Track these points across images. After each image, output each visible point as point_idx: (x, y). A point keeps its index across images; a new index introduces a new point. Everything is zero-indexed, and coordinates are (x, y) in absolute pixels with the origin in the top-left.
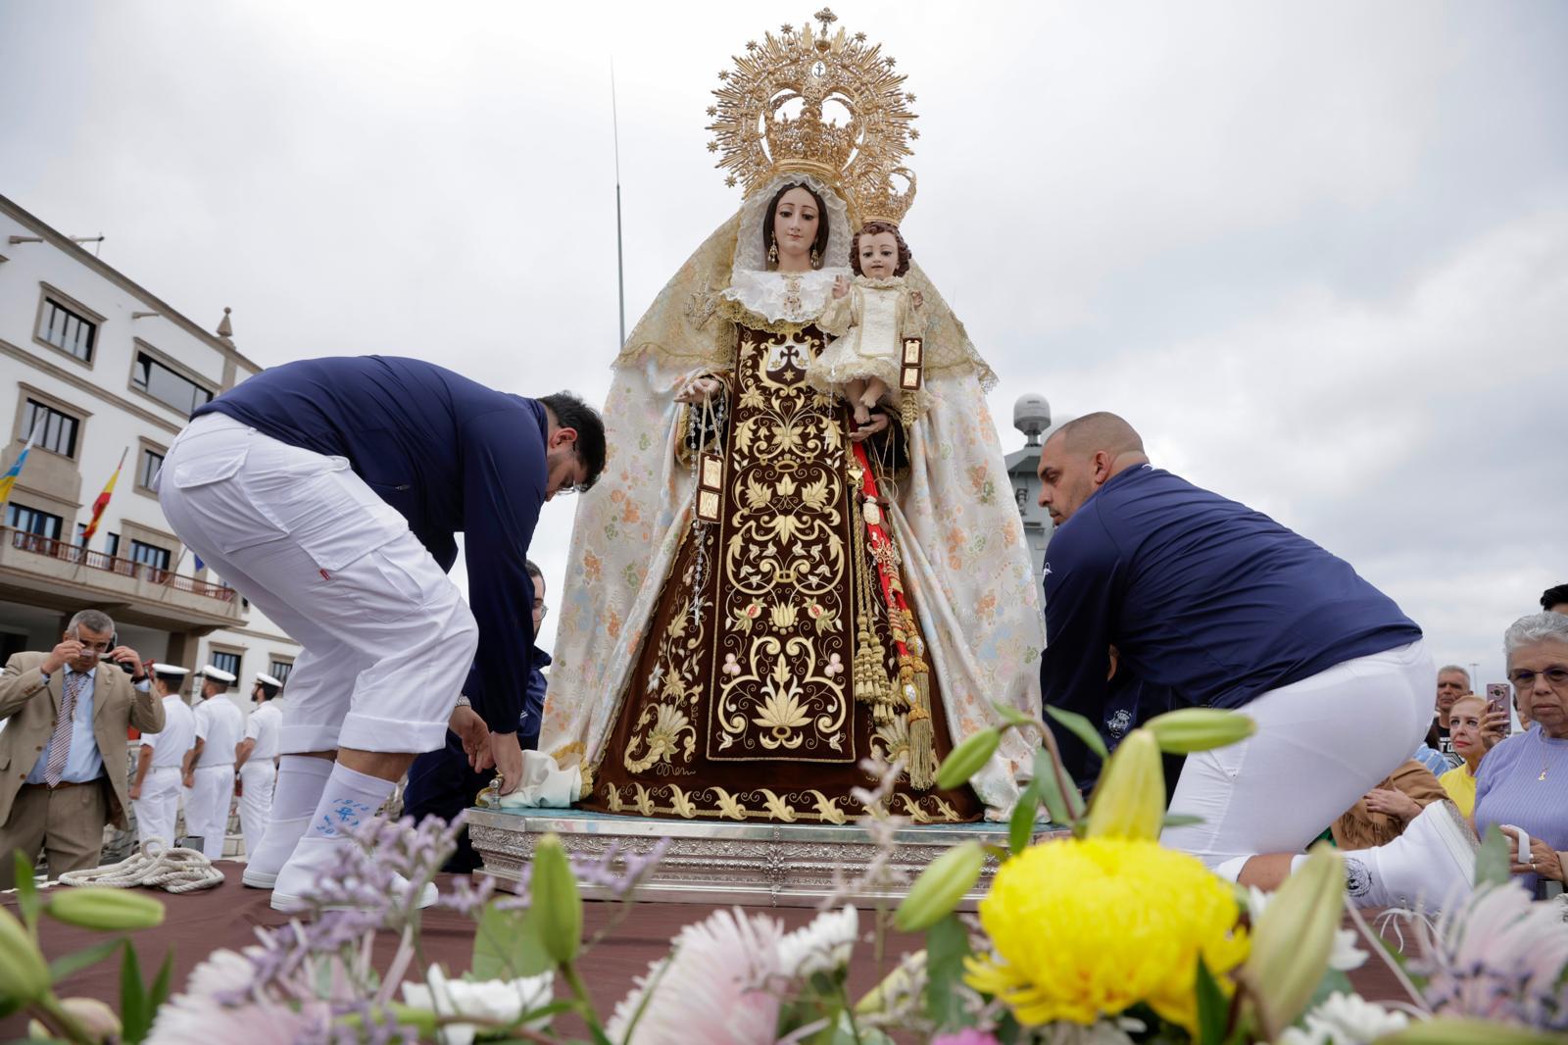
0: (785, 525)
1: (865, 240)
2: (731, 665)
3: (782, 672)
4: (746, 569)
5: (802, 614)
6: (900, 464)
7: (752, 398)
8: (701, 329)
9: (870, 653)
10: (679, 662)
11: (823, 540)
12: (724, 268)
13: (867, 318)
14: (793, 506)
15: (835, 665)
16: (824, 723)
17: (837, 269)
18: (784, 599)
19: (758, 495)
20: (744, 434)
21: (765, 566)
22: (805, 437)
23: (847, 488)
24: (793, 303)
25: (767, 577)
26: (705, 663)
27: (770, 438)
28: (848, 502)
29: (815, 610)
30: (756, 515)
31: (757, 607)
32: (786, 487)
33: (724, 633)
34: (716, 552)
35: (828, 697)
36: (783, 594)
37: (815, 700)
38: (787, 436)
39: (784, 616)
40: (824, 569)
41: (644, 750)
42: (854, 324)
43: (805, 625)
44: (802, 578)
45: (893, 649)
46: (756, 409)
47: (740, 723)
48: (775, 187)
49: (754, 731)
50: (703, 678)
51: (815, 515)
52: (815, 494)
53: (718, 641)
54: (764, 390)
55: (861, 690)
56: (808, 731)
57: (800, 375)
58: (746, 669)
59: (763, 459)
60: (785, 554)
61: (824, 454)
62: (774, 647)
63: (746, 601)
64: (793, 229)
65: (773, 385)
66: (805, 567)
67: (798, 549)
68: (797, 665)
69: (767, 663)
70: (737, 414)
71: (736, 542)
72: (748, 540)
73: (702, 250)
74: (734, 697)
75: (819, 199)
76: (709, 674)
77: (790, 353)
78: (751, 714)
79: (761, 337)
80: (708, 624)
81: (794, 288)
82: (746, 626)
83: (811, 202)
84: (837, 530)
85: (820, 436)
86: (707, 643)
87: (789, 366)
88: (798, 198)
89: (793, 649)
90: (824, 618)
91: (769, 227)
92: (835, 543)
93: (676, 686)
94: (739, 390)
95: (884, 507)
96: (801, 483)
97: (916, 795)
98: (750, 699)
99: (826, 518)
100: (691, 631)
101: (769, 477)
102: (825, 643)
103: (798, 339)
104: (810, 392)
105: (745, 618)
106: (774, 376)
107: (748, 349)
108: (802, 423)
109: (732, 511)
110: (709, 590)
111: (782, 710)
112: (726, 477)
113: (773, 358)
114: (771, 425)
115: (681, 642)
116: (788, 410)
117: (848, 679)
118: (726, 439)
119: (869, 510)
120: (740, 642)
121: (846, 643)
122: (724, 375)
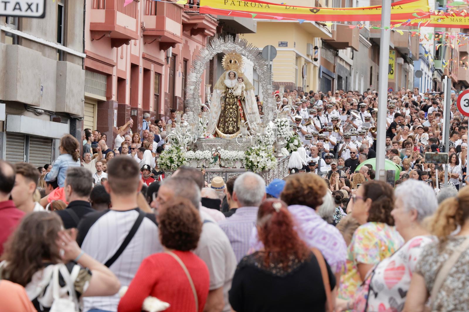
0: (231, 110)
1: (239, 79)
2: (226, 124)
3: (231, 125)
4: (227, 115)
5: (233, 119)
7: (228, 96)
10: (222, 123)
11: (235, 112)
12: (224, 78)
13: (239, 87)
14: (232, 108)
15: (235, 124)
16: (234, 129)
17: (236, 80)
19: (229, 107)
20: (227, 100)
21: (229, 114)
23: (237, 106)
24: (232, 85)
25: (229, 116)
26: (224, 124)
29: (234, 119)
30: (228, 109)
31: (228, 119)
32: (231, 106)
34: (225, 112)
35: (235, 127)
36: (231, 117)
37: (234, 127)
38: (231, 100)
39: (231, 119)
42: (237, 88)
43: (233, 120)
46: (228, 97)
47: (227, 129)
48: (229, 72)
49: (228, 130)
52: (234, 107)
53: (225, 122)
56: (233, 130)
57: (232, 93)
59: (229, 103)
60: (231, 113)
61: (235, 102)
62: (230, 122)
63: (228, 118)
64: (232, 76)
65: (230, 94)
66: (233, 115)
67: (232, 113)
68: (232, 124)
69: (229, 124)
70: (227, 98)
71: (227, 112)
74: (226, 127)
76: (224, 125)
77: (231, 91)
78: (228, 129)
81: (232, 82)
82: (228, 120)
83: (233, 73)
84: (236, 111)
85: (234, 100)
89: (232, 123)
90: (235, 120)
91: (229, 75)
92: (236, 112)
93: (222, 126)
94: (226, 95)
96: (233, 106)
98: (228, 127)
99: (235, 109)
100: (223, 121)
101: (230, 105)
102: (234, 122)
103: (232, 89)
104: (233, 96)
105: (227, 120)
106: (230, 93)
107: (227, 90)
108: (233, 99)
109: (226, 109)
110: (224, 117)
111: (231, 128)
112: (226, 105)
113: (230, 91)
114: (230, 99)
115: (222, 121)
116: (231, 97)
117: (237, 125)
118: (225, 101)
119: (240, 107)
120: (227, 122)
121: (237, 122)
122: (225, 93)
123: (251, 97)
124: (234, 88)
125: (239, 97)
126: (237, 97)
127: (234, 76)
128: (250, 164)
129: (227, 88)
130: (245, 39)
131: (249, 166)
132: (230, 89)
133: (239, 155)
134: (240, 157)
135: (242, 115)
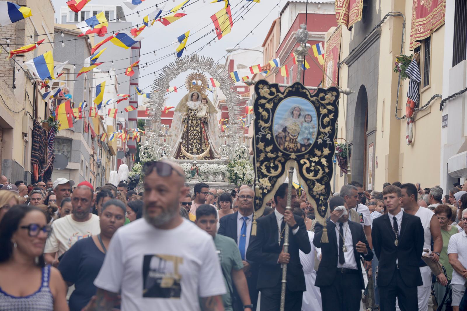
0: (195, 132)
1: (203, 100)
2: (190, 146)
3: (195, 147)
4: (191, 137)
5: (197, 141)
6: (207, 123)
7: (191, 118)
8: (184, 107)
9: (204, 145)
10: (185, 146)
11: (198, 134)
12: (187, 100)
13: (203, 109)
14: (195, 130)
15: (200, 146)
16: (199, 151)
18: (195, 140)
19: (192, 129)
20: (190, 122)
21: (193, 136)
22: (196, 122)
23: (201, 128)
24: (195, 106)
25: (193, 138)
26: (187, 146)
27: (193, 122)
28: (201, 129)
29: (198, 141)
30: (192, 131)
31: (192, 141)
32: (195, 128)
33: (189, 143)
34: (188, 135)
36: (195, 139)
37: (198, 149)
38: (195, 122)
39: (195, 141)
40: (198, 137)
41: (182, 154)
42: (201, 109)
43: (197, 142)
44: (196, 138)
45: (205, 144)
46: (191, 119)
47: (191, 151)
48: (192, 93)
49: (192, 152)
50: (187, 147)
51: (198, 131)
52: (198, 129)
54: (192, 117)
55: (203, 148)
56: (197, 152)
57: (196, 115)
58: (191, 147)
59: (192, 125)
60: (195, 135)
61: (198, 124)
62: (194, 144)
63: (191, 140)
64: (195, 97)
66: (197, 136)
67: (196, 135)
68: (196, 146)
69: (193, 146)
70: (189, 120)
71: (190, 134)
72: (191, 134)
73: (184, 98)
74: (190, 149)
75: (198, 94)
76: (188, 147)
77: (195, 112)
78: (192, 151)
79: (191, 110)
80: (187, 142)
81: (195, 104)
83: (197, 94)
84: (200, 132)
85: (198, 122)
86: (187, 144)
87: (195, 114)
88: (195, 94)
90: (199, 142)
91: (192, 96)
92: (200, 134)
94: (189, 117)
95: (205, 129)
96: (196, 128)
97: (207, 158)
98: (192, 149)
99: (199, 131)
101: (193, 127)
102: (199, 144)
103: (196, 111)
104: (197, 117)
105: (191, 142)
106: (193, 115)
107: (190, 111)
108: (196, 121)
109: (189, 130)
110: (187, 139)
111: (195, 150)
112: (188, 127)
113: (193, 113)
114: (193, 121)
115: (185, 144)
116: (195, 119)
117: (201, 147)
118: (188, 122)
119: (203, 130)
120: (191, 144)
121: (201, 144)
122: (187, 114)
123: (214, 120)
124: (198, 110)
125: (203, 119)
126: (200, 119)
127: (197, 97)
128: (234, 177)
129: (189, 110)
130: (211, 58)
131: (233, 179)
132: (194, 111)
133: (220, 168)
134: (221, 170)
135: (206, 138)
